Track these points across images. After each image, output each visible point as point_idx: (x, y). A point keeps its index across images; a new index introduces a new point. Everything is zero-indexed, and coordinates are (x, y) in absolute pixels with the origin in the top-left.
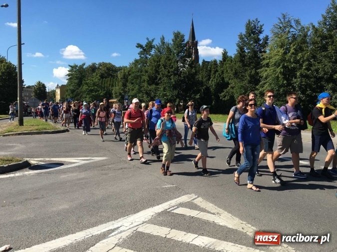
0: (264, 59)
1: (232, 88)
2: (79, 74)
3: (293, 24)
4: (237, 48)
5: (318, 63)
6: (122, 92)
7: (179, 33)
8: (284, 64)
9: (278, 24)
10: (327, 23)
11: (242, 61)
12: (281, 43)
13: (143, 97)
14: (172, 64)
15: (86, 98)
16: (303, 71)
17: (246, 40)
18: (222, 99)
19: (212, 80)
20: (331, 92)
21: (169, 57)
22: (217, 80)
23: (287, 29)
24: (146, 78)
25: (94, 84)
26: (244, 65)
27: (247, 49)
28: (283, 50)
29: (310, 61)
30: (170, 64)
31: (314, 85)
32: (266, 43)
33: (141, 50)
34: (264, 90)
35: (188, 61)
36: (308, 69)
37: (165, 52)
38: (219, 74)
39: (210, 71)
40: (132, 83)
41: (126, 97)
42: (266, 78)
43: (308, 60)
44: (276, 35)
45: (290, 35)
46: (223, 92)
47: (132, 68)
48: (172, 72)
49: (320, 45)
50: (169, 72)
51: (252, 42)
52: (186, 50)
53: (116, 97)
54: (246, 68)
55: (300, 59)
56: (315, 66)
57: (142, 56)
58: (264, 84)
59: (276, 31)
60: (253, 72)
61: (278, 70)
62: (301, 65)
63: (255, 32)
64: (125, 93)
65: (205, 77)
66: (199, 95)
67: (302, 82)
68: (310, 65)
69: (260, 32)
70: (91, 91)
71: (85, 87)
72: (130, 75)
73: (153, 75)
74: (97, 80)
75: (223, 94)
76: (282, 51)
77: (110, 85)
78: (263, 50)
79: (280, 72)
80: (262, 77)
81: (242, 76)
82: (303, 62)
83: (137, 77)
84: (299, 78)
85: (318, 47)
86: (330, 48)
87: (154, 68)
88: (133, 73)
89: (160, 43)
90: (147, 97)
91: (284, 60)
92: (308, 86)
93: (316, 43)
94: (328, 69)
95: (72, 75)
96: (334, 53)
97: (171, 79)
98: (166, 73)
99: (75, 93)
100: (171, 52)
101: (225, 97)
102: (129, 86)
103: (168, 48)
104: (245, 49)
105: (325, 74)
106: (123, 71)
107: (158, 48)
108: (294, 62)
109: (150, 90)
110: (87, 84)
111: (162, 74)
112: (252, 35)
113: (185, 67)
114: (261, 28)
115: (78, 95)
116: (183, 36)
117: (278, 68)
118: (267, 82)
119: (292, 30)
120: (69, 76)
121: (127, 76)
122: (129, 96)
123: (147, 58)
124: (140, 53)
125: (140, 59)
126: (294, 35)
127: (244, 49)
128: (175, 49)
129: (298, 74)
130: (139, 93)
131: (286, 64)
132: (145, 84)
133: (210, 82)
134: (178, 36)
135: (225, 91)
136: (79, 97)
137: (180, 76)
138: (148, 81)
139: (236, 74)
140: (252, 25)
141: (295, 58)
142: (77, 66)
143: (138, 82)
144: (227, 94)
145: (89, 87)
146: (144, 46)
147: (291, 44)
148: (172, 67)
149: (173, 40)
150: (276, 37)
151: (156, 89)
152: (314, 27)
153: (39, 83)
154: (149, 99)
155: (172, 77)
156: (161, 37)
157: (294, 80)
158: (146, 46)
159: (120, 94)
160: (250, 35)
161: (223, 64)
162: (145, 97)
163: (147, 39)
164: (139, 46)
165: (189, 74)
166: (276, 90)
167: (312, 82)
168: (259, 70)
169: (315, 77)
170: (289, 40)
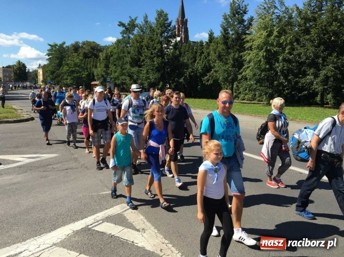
0: (248, 42)
1: (216, 71)
2: (58, 54)
3: (277, 5)
4: (221, 29)
5: (301, 47)
6: (104, 74)
7: (163, 12)
8: (267, 48)
9: (263, 5)
10: (312, 5)
11: (225, 43)
12: (265, 25)
13: (126, 80)
14: (155, 45)
15: (67, 79)
16: (286, 54)
17: (230, 20)
18: (205, 83)
19: (198, 63)
20: (312, 77)
21: (151, 37)
22: (203, 62)
23: (272, 10)
24: (128, 59)
25: (76, 65)
26: (228, 48)
27: (231, 30)
28: (267, 32)
29: (293, 45)
30: (153, 45)
31: (296, 70)
32: (251, 24)
33: (124, 29)
34: (246, 75)
35: (172, 42)
36: (290, 53)
37: (148, 31)
38: (205, 56)
39: (196, 52)
40: (115, 65)
41: (108, 79)
42: (249, 62)
43: (291, 43)
44: (261, 16)
45: (274, 16)
46: (206, 75)
47: (115, 48)
48: (155, 54)
49: (303, 28)
50: (152, 54)
51: (236, 23)
52: (170, 30)
53: (99, 79)
54: (230, 50)
55: (283, 42)
56: (297, 50)
57: (125, 35)
58: (248, 67)
59: (260, 11)
60: (237, 56)
61: (261, 54)
62: (284, 49)
63: (239, 12)
64: (107, 75)
65: (191, 59)
66: (183, 79)
67: (284, 67)
68: (293, 49)
69: (245, 12)
70: (73, 72)
71: (65, 68)
72: (112, 56)
73: (136, 57)
74: (78, 61)
75: (206, 78)
76: (265, 33)
77: (93, 65)
78: (247, 32)
79: (263, 56)
80: (245, 61)
81: (226, 59)
82: (286, 45)
83: (119, 58)
84: (281, 62)
85: (302, 30)
86: (313, 31)
87: (137, 49)
88: (115, 53)
89: (143, 22)
90: (130, 80)
91: (267, 43)
92: (290, 71)
93: (300, 26)
94: (310, 53)
95: (51, 54)
96: (317, 36)
97: (154, 62)
98: (149, 54)
99: (55, 75)
100: (154, 31)
101: (208, 81)
102: (112, 68)
103: (151, 27)
104: (230, 30)
105: (307, 59)
106: (105, 51)
107: (141, 27)
108: (276, 46)
109: (133, 73)
110: (67, 64)
111: (145, 55)
112: (237, 15)
113: (169, 48)
114: (246, 9)
115: (58, 76)
116: (166, 15)
117: (261, 51)
118: (250, 67)
119: (276, 11)
120: (49, 56)
121: (110, 57)
122: (111, 78)
123: (129, 37)
124: (123, 33)
125: (122, 39)
126: (278, 17)
127: (228, 30)
128: (158, 29)
129: (281, 58)
130: (122, 75)
131: (268, 48)
132: (128, 66)
133: (196, 64)
134: (161, 15)
135: (208, 74)
136: (59, 78)
137: (163, 58)
138: (131, 63)
139: (220, 57)
140: (237, 4)
141: (278, 41)
142: (56, 45)
143: (120, 63)
144: (211, 78)
145: (70, 68)
146: (126, 25)
147: (275, 26)
148: (155, 49)
149: (156, 19)
150: (260, 18)
151: (139, 72)
152: (298, 8)
153: (19, 63)
154: (132, 82)
155: (155, 59)
156: (145, 15)
157: (277, 64)
158: (129, 24)
159: (102, 76)
160: (234, 15)
161: (209, 45)
162: (127, 80)
163: (130, 17)
164: (121, 24)
165: (173, 55)
166: (259, 75)
167: (294, 66)
168: (242, 54)
169: (297, 62)
170: (273, 22)
